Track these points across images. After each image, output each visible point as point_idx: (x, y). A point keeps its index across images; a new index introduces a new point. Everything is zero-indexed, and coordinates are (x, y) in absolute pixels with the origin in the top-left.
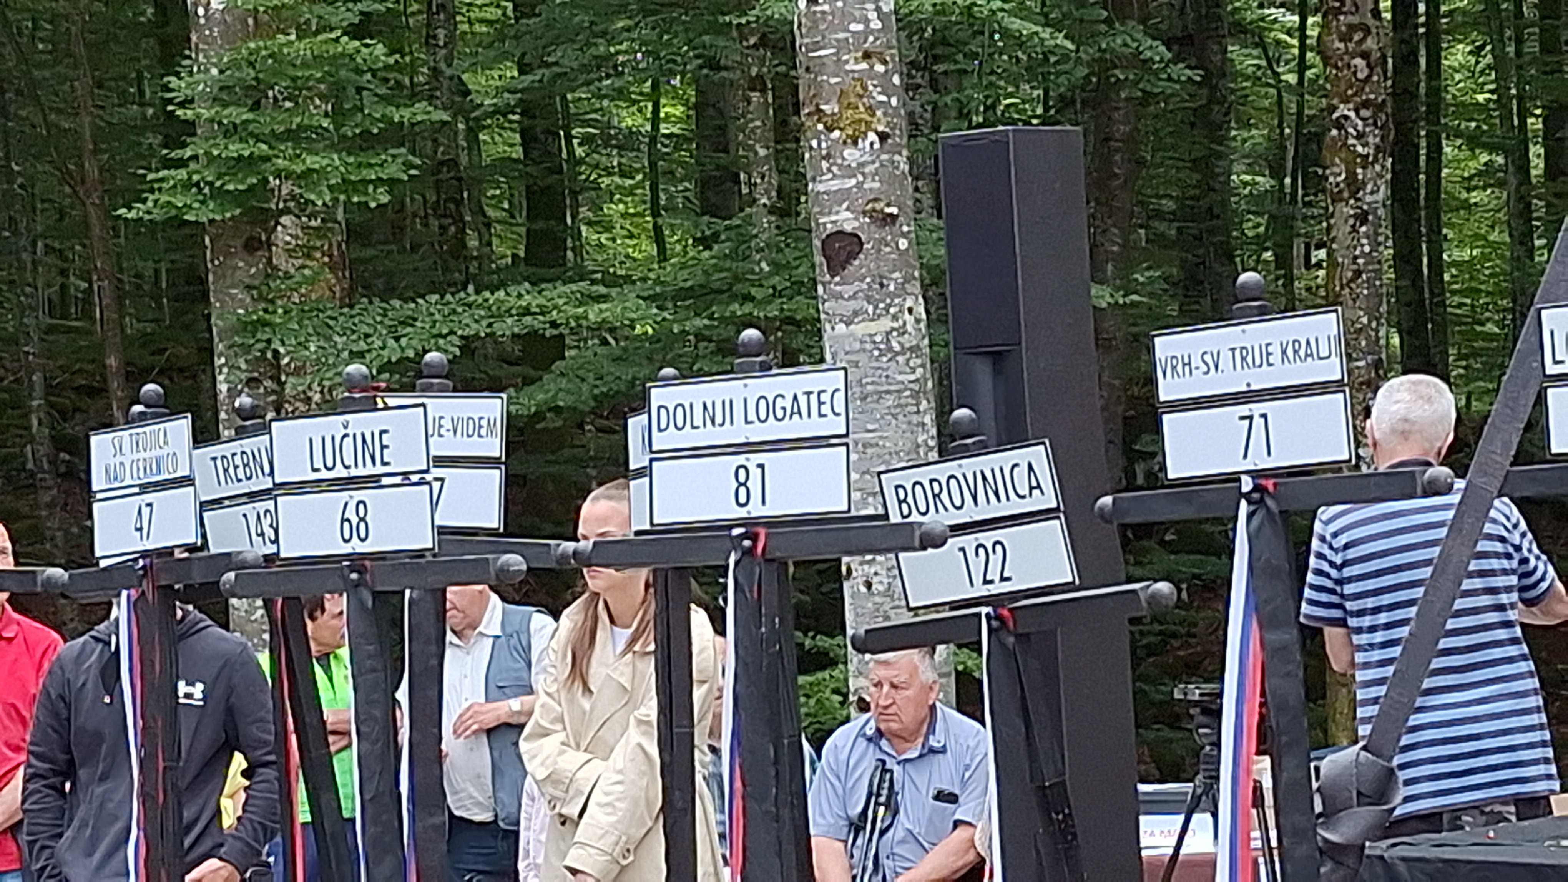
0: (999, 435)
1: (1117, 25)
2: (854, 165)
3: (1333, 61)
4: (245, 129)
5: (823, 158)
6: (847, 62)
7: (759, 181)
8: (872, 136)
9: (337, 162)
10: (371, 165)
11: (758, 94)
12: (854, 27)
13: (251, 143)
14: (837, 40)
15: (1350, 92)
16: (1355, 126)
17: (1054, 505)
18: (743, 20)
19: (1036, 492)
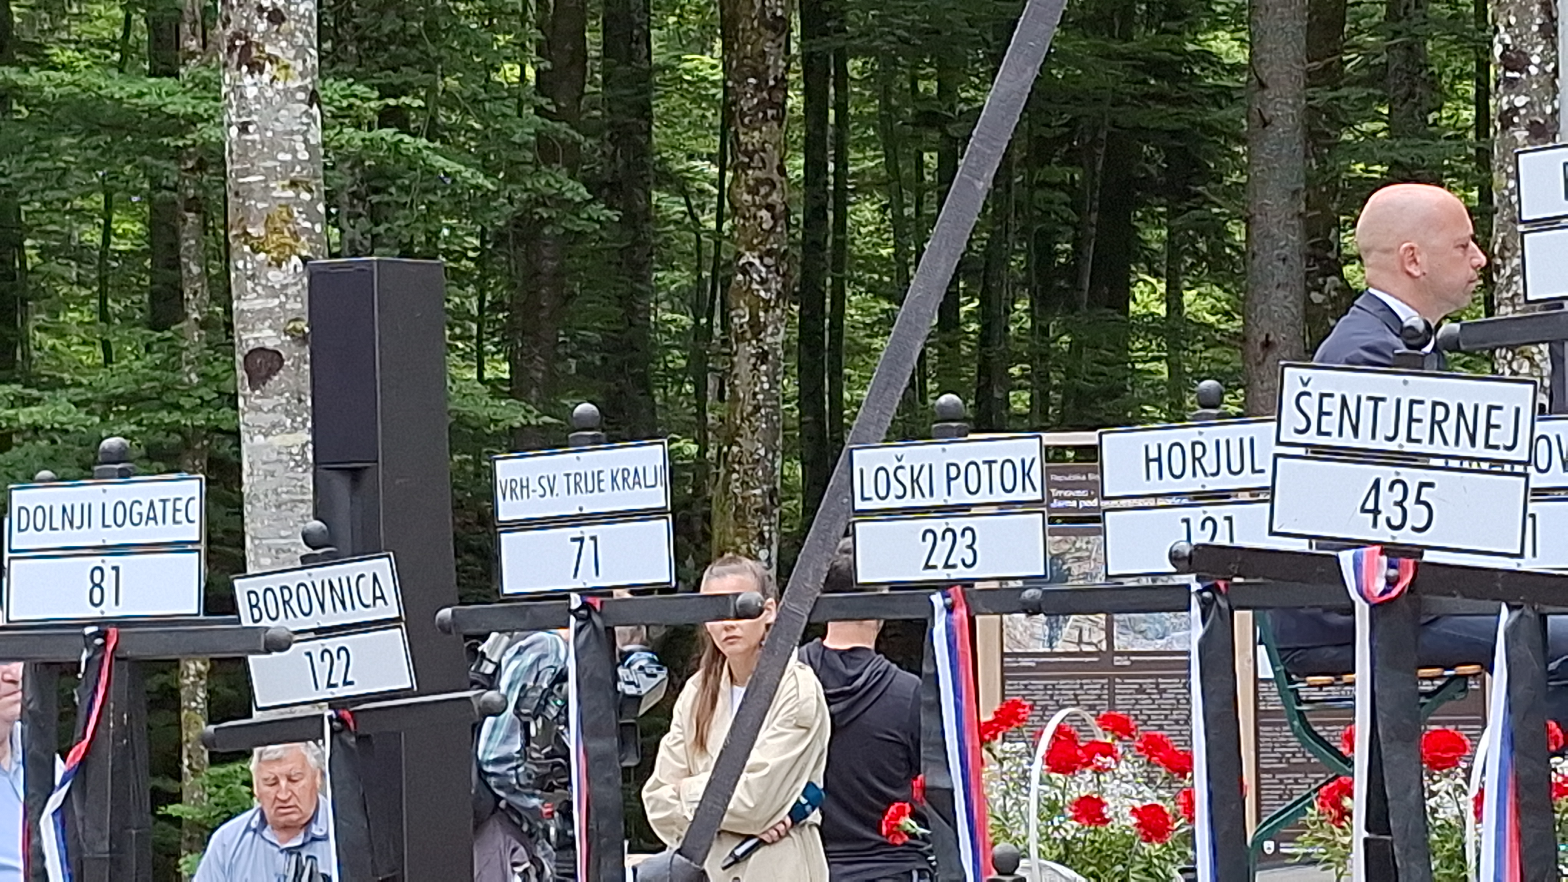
0: (353, 547)
1: (543, 166)
2: (277, 286)
3: (742, 213)
5: (249, 278)
6: (274, 189)
7: (191, 296)
8: (295, 260)
11: (192, 214)
12: (282, 156)
14: (265, 168)
15: (755, 241)
16: (759, 272)
17: (396, 614)
18: (180, 143)
19: (380, 602)
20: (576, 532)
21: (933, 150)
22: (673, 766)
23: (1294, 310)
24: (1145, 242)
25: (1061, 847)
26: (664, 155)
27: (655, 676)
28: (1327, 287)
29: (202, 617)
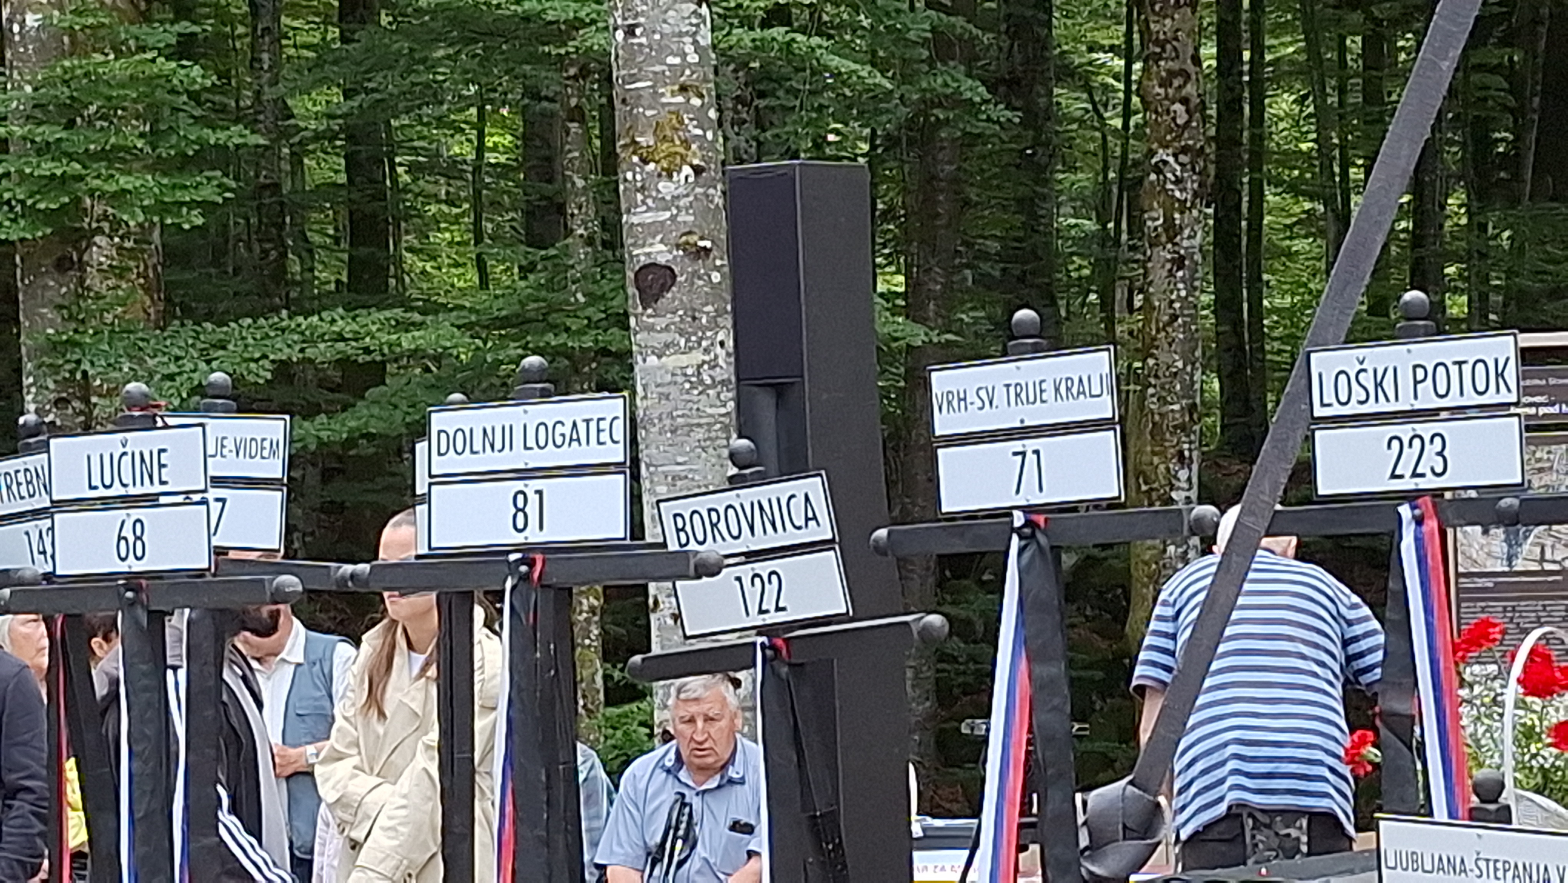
0: (780, 467)
1: (939, 65)
2: (668, 198)
3: (1153, 107)
4: (58, 148)
5: (638, 190)
6: (663, 95)
7: (576, 212)
8: (687, 170)
9: (152, 183)
10: (185, 187)
11: (576, 125)
12: (671, 60)
13: (64, 161)
14: (655, 73)
15: (1168, 138)
16: (1174, 172)
17: (829, 536)
18: (562, 51)
20: (1017, 446)
21: (1357, 34)
25: (1540, 776)
26: (1065, 48)
29: (628, 542)
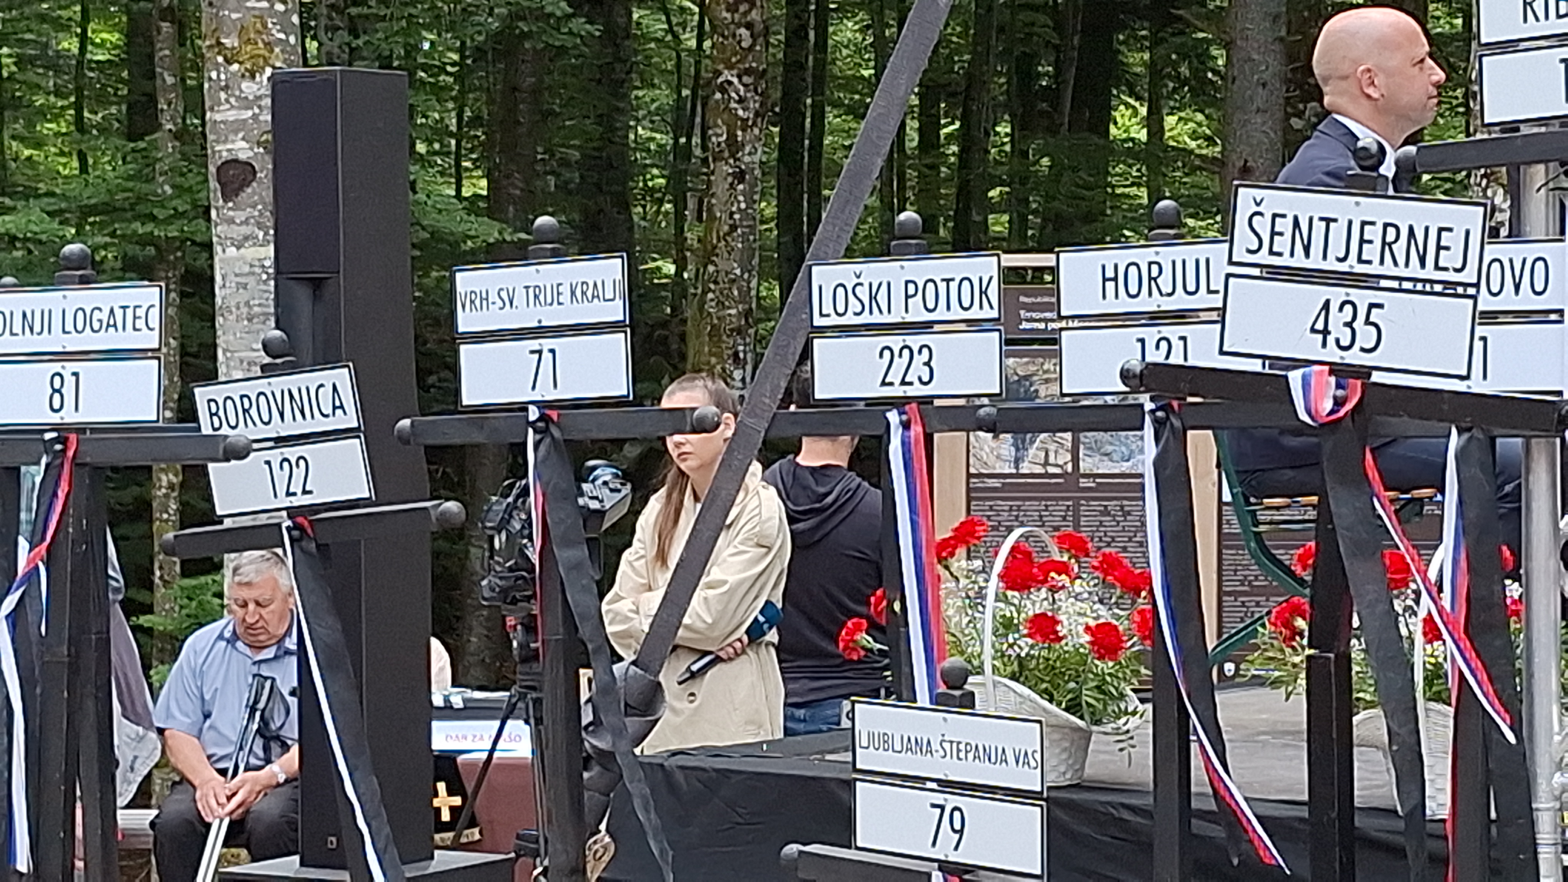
0: (314, 358)
2: (251, 97)
3: (720, 30)
5: (222, 89)
7: (165, 107)
8: (269, 72)
11: (168, 24)
15: (734, 60)
16: (738, 92)
17: (355, 425)
19: (339, 412)
20: (534, 344)
22: (633, 579)
23: (1272, 135)
24: (1127, 65)
25: (1016, 663)
27: (619, 491)
28: (1307, 113)
29: (160, 424)
